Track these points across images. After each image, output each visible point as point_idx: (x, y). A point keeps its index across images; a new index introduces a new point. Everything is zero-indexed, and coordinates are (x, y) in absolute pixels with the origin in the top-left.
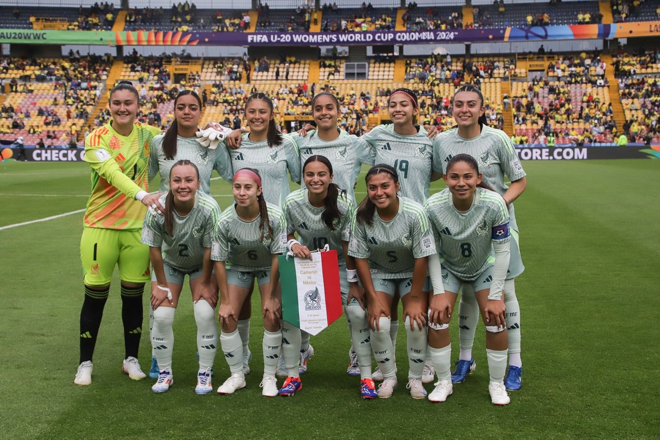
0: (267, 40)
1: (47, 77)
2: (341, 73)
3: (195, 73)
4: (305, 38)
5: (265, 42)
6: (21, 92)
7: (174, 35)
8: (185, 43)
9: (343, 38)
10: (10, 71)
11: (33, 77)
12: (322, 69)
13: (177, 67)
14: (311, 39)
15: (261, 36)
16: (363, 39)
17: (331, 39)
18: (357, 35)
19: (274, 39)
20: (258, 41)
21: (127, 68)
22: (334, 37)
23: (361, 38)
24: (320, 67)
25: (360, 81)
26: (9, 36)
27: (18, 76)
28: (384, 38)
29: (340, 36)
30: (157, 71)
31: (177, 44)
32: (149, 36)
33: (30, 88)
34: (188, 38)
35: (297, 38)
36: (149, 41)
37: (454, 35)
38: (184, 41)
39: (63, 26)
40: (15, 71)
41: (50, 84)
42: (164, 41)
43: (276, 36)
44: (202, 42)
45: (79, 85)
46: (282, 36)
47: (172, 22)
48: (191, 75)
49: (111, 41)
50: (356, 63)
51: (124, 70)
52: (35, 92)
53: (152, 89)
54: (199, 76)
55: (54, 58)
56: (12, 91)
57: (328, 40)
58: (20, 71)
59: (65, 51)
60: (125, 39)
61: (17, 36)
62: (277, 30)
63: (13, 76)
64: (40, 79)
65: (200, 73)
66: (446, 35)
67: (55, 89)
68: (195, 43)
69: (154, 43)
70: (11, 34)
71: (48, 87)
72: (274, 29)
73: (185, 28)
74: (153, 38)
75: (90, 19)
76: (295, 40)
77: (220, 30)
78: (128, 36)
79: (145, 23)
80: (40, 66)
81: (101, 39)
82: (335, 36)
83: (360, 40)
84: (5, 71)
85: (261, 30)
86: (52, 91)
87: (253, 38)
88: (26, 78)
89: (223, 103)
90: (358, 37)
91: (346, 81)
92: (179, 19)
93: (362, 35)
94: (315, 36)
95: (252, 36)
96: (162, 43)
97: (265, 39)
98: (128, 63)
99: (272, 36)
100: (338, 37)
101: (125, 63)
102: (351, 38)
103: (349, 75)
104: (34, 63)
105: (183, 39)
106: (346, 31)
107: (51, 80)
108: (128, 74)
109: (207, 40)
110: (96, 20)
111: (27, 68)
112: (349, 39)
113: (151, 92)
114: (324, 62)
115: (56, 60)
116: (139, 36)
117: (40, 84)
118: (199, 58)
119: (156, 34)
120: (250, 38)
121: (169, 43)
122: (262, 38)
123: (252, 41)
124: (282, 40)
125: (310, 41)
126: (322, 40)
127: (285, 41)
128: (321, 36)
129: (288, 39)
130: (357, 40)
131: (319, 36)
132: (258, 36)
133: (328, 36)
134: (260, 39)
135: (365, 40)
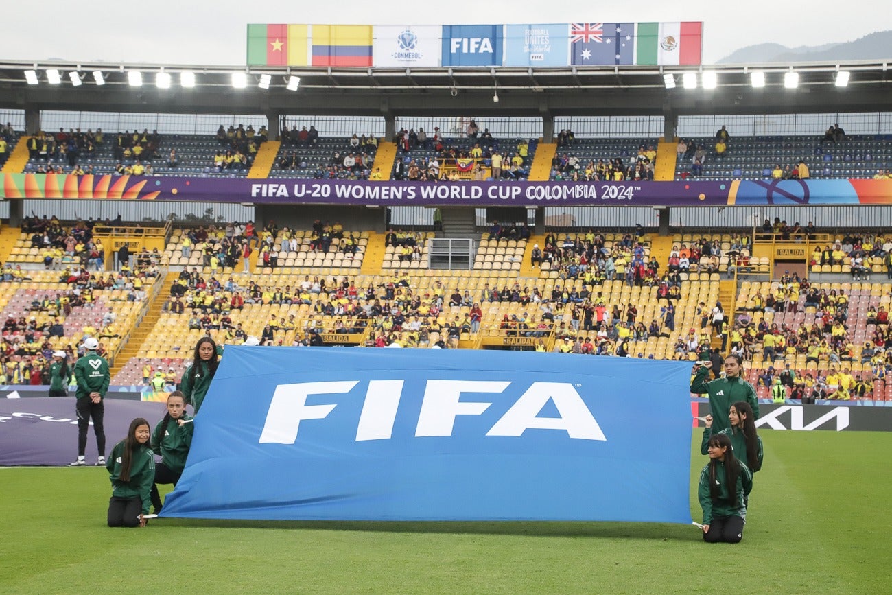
0: (286, 194)
2: (425, 257)
3: (151, 252)
4: (358, 192)
5: (282, 197)
7: (114, 180)
8: (134, 197)
9: (428, 192)
12: (390, 249)
13: (119, 240)
14: (369, 193)
15: (276, 186)
16: (464, 196)
17: (405, 194)
18: (453, 187)
19: (300, 192)
20: (271, 195)
21: (24, 240)
22: (410, 189)
23: (460, 193)
24: (387, 245)
25: (458, 273)
28: (504, 194)
29: (422, 188)
30: (80, 248)
31: (120, 197)
32: (67, 182)
34: (139, 187)
35: (343, 191)
36: (66, 192)
37: (634, 191)
38: (132, 193)
42: (94, 192)
43: (304, 186)
44: (165, 196)
46: (314, 186)
48: (143, 254)
50: (450, 239)
51: (20, 243)
54: (158, 257)
57: (399, 196)
60: (22, 187)
62: (308, 175)
65: (160, 252)
66: (619, 191)
68: (153, 197)
69: (76, 196)
72: (302, 175)
74: (74, 185)
76: (339, 195)
78: (27, 181)
82: (414, 188)
83: (458, 197)
85: (280, 175)
87: (261, 189)
90: (455, 192)
91: (430, 272)
93: (464, 188)
94: (377, 189)
95: (260, 186)
96: (90, 196)
97: (283, 191)
98: (28, 231)
99: (296, 186)
100: (418, 191)
101: (24, 230)
102: (443, 192)
103: (438, 261)
105: (131, 190)
106: (432, 180)
108: (25, 251)
109: (174, 191)
112: (439, 195)
114: (394, 236)
116: (47, 182)
118: (161, 224)
119: (80, 178)
120: (255, 190)
121: (104, 196)
122: (277, 189)
123: (259, 194)
124: (314, 195)
125: (367, 197)
126: (389, 195)
127: (319, 195)
128: (388, 188)
129: (326, 193)
130: (452, 197)
131: (383, 188)
132: (271, 186)
133: (401, 188)
134: (275, 191)
135: (468, 197)
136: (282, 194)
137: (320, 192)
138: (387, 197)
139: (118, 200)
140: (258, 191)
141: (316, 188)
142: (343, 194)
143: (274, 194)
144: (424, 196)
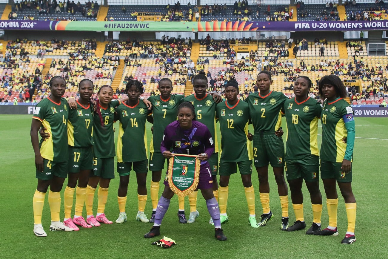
0: (309, 27)
1: (149, 55)
2: (365, 51)
3: (254, 52)
4: (338, 26)
5: (307, 28)
6: (133, 66)
7: (240, 23)
8: (248, 30)
9: (367, 25)
10: (122, 51)
11: (139, 55)
12: (349, 48)
13: (240, 47)
14: (343, 26)
15: (305, 24)
16: (383, 26)
17: (358, 26)
18: (378, 23)
19: (315, 26)
21: (203, 48)
22: (360, 24)
23: (381, 25)
24: (347, 46)
25: (381, 57)
26: (123, 26)
27: (128, 54)
29: (365, 23)
30: (226, 50)
31: (242, 30)
32: (222, 25)
33: (139, 63)
34: (250, 26)
35: (332, 25)
36: (221, 28)
38: (247, 28)
39: (158, 19)
40: (126, 51)
41: (152, 60)
42: (232, 28)
43: (316, 24)
44: (260, 29)
45: (173, 60)
46: (320, 24)
47: (234, 14)
48: (252, 52)
49: (195, 29)
50: (377, 44)
51: (201, 49)
52: (143, 66)
53: (225, 63)
55: (150, 41)
56: (127, 65)
57: (356, 27)
58: (129, 51)
59: (159, 36)
60: (205, 27)
61: (129, 26)
62: (313, 19)
63: (125, 54)
64: (144, 57)
65: (257, 51)
67: (156, 64)
68: (255, 30)
69: (225, 30)
70: (125, 24)
71: (151, 62)
72: (311, 19)
73: (246, 19)
74: (225, 26)
75: (177, 13)
76: (331, 27)
77: (272, 20)
78: (206, 25)
79: (215, 16)
80: (142, 47)
81: (188, 28)
82: (362, 23)
83: (380, 26)
84: (118, 51)
85: (302, 19)
86: (154, 65)
87: (299, 25)
88: (134, 56)
89: (281, 73)
90: (379, 24)
91: (370, 57)
92: (240, 13)
93: (383, 23)
94: (346, 24)
95: (298, 24)
96: (231, 30)
97: (307, 26)
98: (203, 44)
99: (313, 24)
101: (201, 44)
102: (374, 25)
103: (372, 53)
104: (138, 45)
106: (370, 20)
107: (151, 56)
108: (205, 52)
109: (264, 27)
110: (180, 14)
111: (133, 48)
112: (373, 26)
113: (225, 65)
114: (350, 43)
115: (152, 43)
116: (214, 25)
117: (145, 60)
118: (255, 41)
119: (227, 23)
120: (296, 26)
122: (305, 25)
123: (298, 27)
124: (320, 27)
125: (342, 28)
126: (351, 26)
127: (322, 27)
128: (351, 24)
129: (325, 26)
130: (378, 26)
131: (349, 24)
132: (303, 24)
133: (356, 24)
134: (304, 26)
135: (385, 26)
136: (307, 27)
137: (323, 26)
138: (351, 27)
139: (236, 31)
140: (298, 26)
141: (321, 25)
142: (332, 27)
143: (304, 27)
144: (366, 26)
